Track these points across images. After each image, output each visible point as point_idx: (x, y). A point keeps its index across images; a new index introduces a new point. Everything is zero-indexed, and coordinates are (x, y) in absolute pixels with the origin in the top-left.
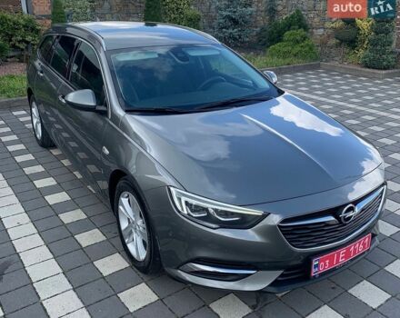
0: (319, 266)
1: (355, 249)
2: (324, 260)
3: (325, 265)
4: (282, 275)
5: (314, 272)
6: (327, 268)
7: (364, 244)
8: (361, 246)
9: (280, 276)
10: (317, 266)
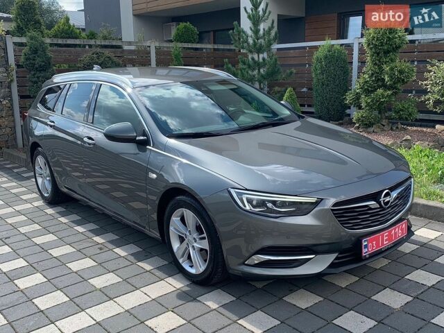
0: (368, 247)
1: (395, 233)
2: (371, 241)
3: (373, 246)
4: (336, 258)
5: (365, 252)
6: (375, 249)
7: (402, 230)
8: (400, 231)
9: (336, 259)
10: (366, 246)
